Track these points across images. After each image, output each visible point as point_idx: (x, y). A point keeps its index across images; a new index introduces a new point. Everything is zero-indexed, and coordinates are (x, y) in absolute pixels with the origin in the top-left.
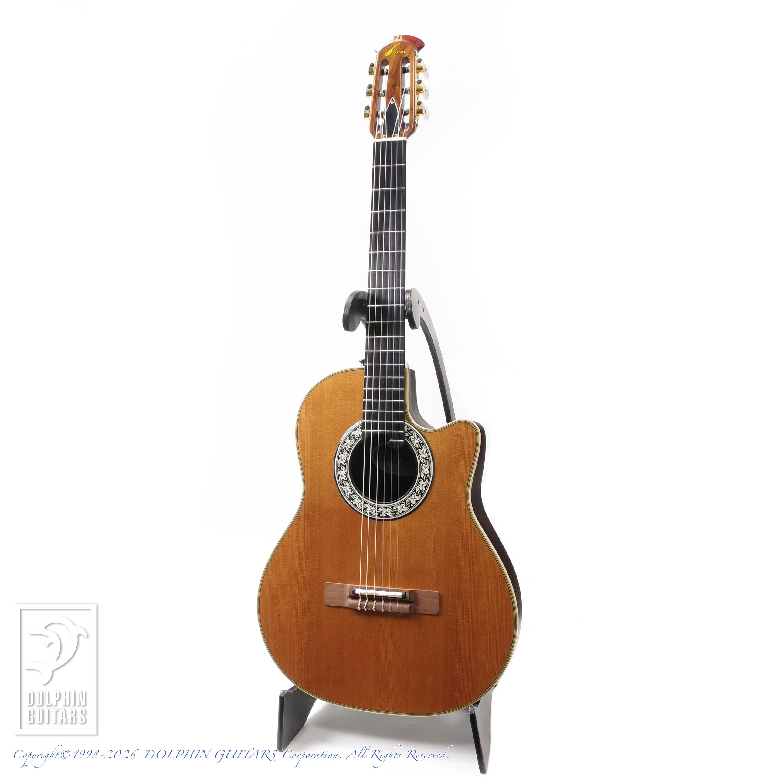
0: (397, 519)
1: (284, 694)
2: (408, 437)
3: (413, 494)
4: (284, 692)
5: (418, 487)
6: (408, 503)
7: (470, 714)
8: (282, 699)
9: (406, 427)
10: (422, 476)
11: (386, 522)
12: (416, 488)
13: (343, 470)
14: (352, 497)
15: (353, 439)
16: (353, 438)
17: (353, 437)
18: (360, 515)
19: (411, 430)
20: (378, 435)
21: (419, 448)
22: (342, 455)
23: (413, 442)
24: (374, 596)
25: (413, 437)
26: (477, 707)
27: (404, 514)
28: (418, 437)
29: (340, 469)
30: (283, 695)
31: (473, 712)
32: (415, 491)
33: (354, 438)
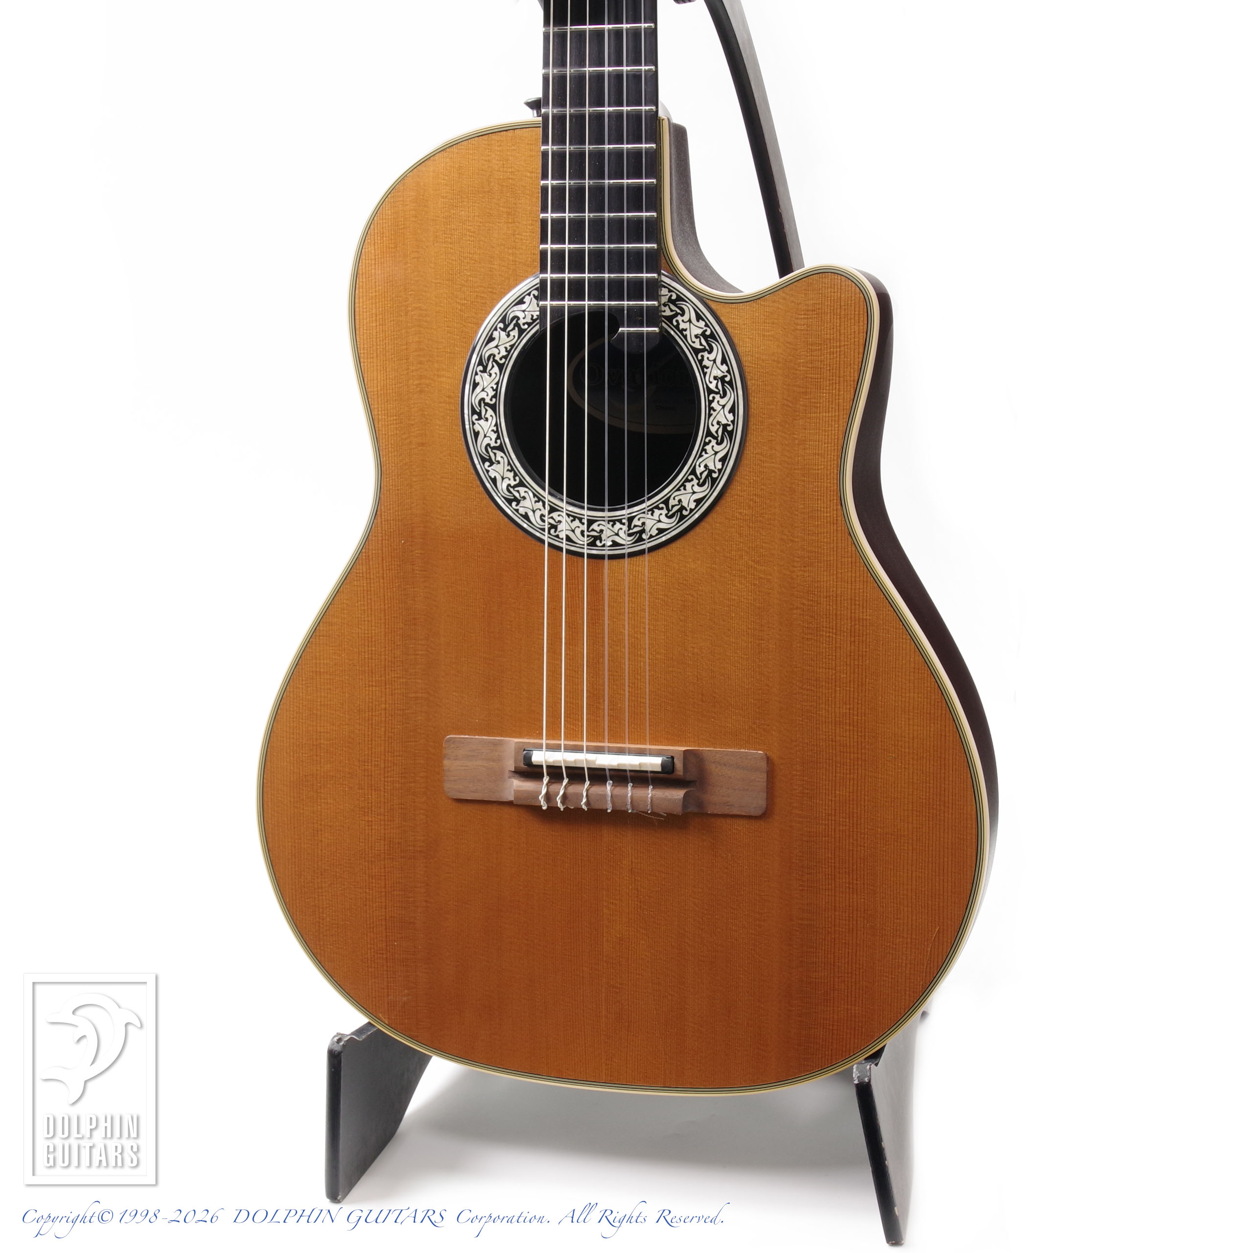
0: (645, 553)
1: (342, 1043)
2: (670, 319)
3: (687, 480)
4: (339, 1040)
5: (701, 460)
6: (673, 506)
7: (857, 1085)
8: (335, 1059)
9: (664, 291)
10: (713, 429)
11: (615, 562)
12: (698, 464)
13: (487, 420)
14: (517, 495)
15: (514, 329)
16: (515, 325)
17: (514, 322)
18: (539, 544)
19: (679, 298)
20: (585, 313)
21: (704, 350)
22: (485, 375)
23: (685, 333)
24: (583, 768)
25: (686, 318)
26: (876, 1065)
27: (664, 539)
28: (699, 317)
29: (479, 414)
30: (337, 1048)
31: (866, 1080)
32: (693, 472)
33: (517, 325)
